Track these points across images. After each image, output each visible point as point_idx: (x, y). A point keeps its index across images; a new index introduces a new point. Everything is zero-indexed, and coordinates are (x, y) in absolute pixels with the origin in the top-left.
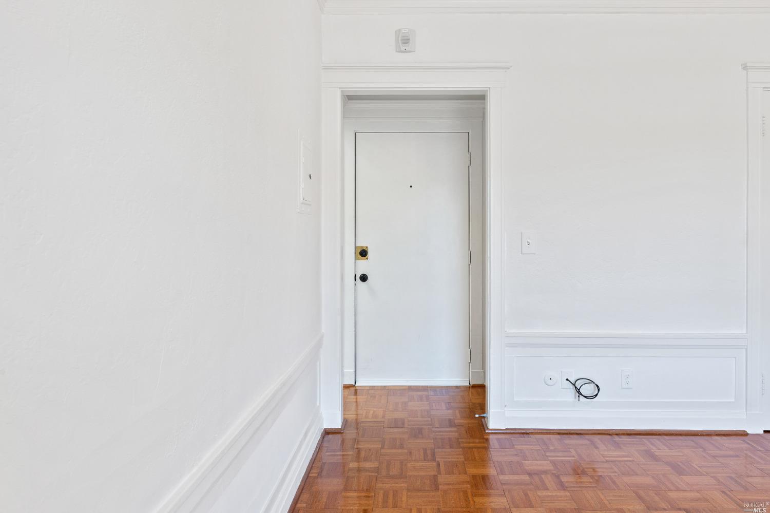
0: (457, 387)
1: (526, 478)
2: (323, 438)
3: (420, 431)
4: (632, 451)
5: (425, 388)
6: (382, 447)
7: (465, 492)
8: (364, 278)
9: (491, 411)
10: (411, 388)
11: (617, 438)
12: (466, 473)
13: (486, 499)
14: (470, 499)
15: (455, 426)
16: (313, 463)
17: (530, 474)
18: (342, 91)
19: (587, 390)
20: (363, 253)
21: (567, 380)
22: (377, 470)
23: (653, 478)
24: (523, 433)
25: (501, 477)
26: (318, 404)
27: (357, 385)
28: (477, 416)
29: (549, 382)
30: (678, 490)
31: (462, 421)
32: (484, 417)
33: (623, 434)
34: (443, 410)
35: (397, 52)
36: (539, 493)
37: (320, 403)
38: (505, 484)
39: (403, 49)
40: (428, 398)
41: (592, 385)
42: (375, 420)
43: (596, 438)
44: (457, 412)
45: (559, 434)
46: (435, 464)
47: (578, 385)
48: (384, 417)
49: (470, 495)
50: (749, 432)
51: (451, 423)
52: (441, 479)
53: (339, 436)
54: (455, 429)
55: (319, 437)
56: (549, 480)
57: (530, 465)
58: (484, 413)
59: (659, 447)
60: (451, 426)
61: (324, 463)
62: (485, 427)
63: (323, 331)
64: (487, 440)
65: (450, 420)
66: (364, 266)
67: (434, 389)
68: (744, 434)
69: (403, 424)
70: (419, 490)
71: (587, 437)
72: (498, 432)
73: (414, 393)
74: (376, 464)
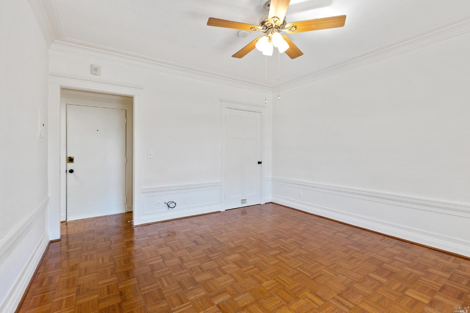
0: (120, 214)
1: (148, 238)
2: (50, 244)
3: (103, 232)
4: (186, 222)
5: (105, 217)
6: (84, 241)
7: (123, 248)
8: (71, 171)
9: (135, 219)
10: (97, 218)
11: (181, 220)
12: (124, 242)
13: (132, 248)
14: (125, 249)
15: (119, 227)
16: (45, 255)
17: (149, 236)
18: (60, 86)
19: (172, 205)
20: (71, 160)
21: (165, 203)
22: (81, 250)
23: (191, 228)
24: (148, 225)
25: (138, 240)
26: (46, 230)
27: (67, 221)
28: (129, 222)
29: (159, 205)
30: (198, 230)
31: (122, 225)
32: (132, 222)
33: (184, 218)
34: (113, 223)
35: (91, 74)
36: (152, 241)
37: (47, 229)
38: (140, 242)
39: (94, 73)
40: (106, 220)
41: (174, 203)
42: (79, 232)
43: (175, 221)
44: (120, 223)
45: (162, 222)
46: (109, 242)
47: (168, 204)
48: (83, 230)
49: (125, 248)
50: (221, 211)
51: (117, 227)
52: (112, 246)
53: (59, 242)
54: (119, 229)
55: (47, 244)
56: (156, 237)
57: (149, 234)
58: (132, 220)
59: (195, 220)
60: (117, 228)
61: (52, 254)
62: (132, 225)
63: (49, 196)
64: (133, 230)
65: (117, 226)
66: (71, 166)
67: (109, 216)
68: (220, 212)
69: (94, 231)
70: (103, 252)
71: (172, 221)
72: (137, 226)
73: (100, 219)
74: (81, 248)
